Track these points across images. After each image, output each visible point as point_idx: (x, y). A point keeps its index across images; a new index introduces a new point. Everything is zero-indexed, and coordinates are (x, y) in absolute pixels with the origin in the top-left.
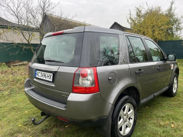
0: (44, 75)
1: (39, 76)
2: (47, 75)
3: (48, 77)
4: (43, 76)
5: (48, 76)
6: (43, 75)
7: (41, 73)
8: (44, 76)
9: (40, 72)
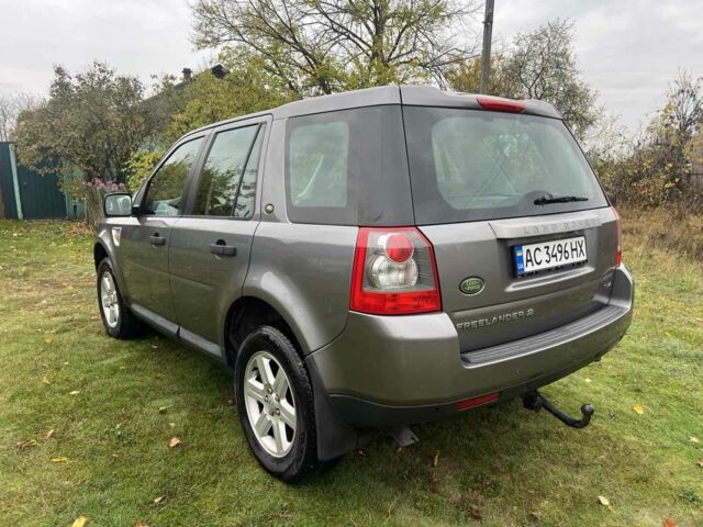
0: (561, 252)
1: (538, 264)
2: (568, 249)
3: (574, 252)
4: (556, 256)
5: (573, 250)
6: (556, 250)
7: (547, 247)
8: (559, 255)
9: (541, 246)
